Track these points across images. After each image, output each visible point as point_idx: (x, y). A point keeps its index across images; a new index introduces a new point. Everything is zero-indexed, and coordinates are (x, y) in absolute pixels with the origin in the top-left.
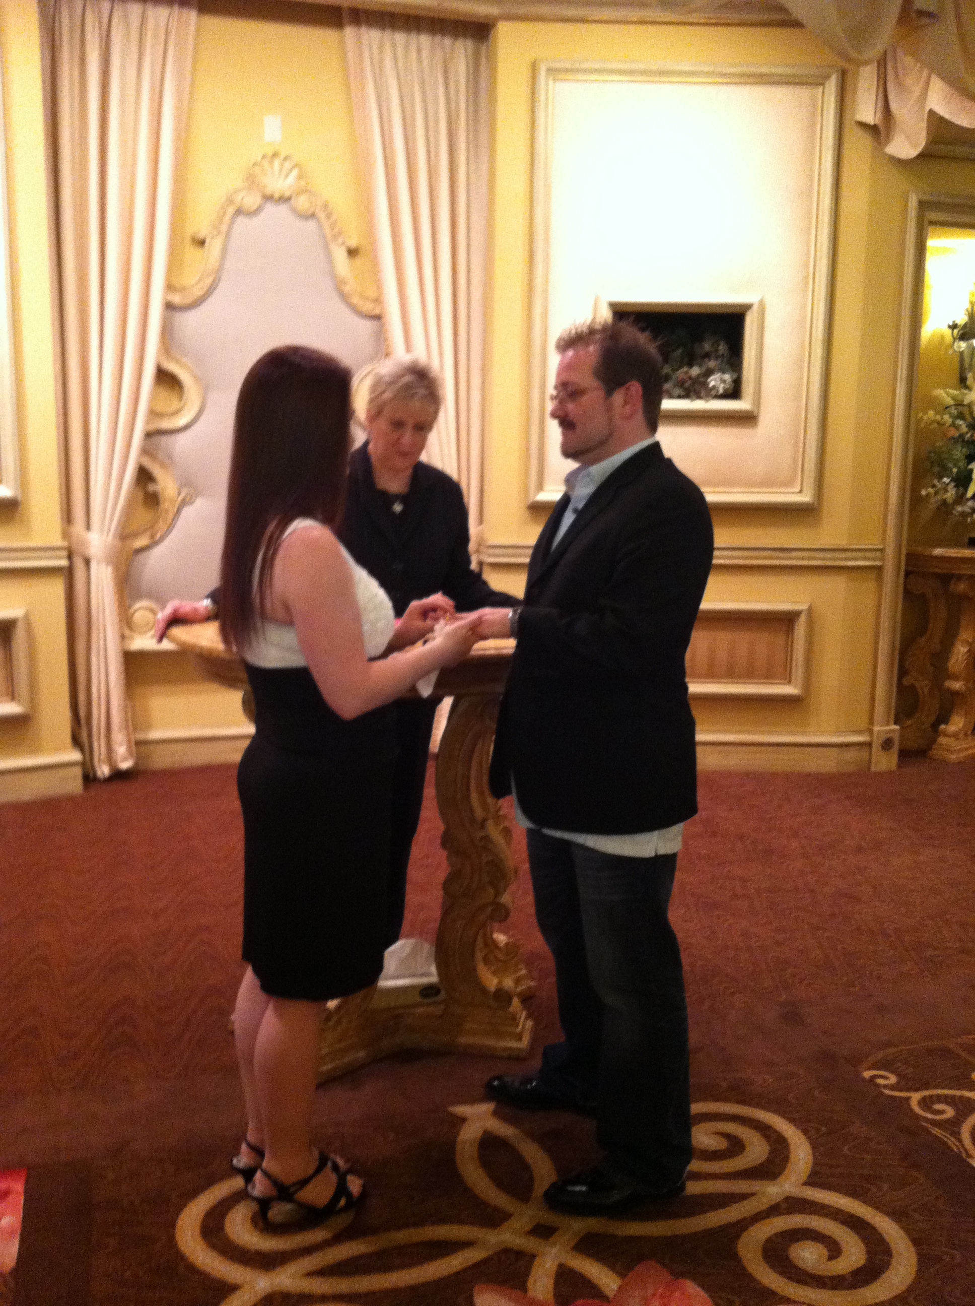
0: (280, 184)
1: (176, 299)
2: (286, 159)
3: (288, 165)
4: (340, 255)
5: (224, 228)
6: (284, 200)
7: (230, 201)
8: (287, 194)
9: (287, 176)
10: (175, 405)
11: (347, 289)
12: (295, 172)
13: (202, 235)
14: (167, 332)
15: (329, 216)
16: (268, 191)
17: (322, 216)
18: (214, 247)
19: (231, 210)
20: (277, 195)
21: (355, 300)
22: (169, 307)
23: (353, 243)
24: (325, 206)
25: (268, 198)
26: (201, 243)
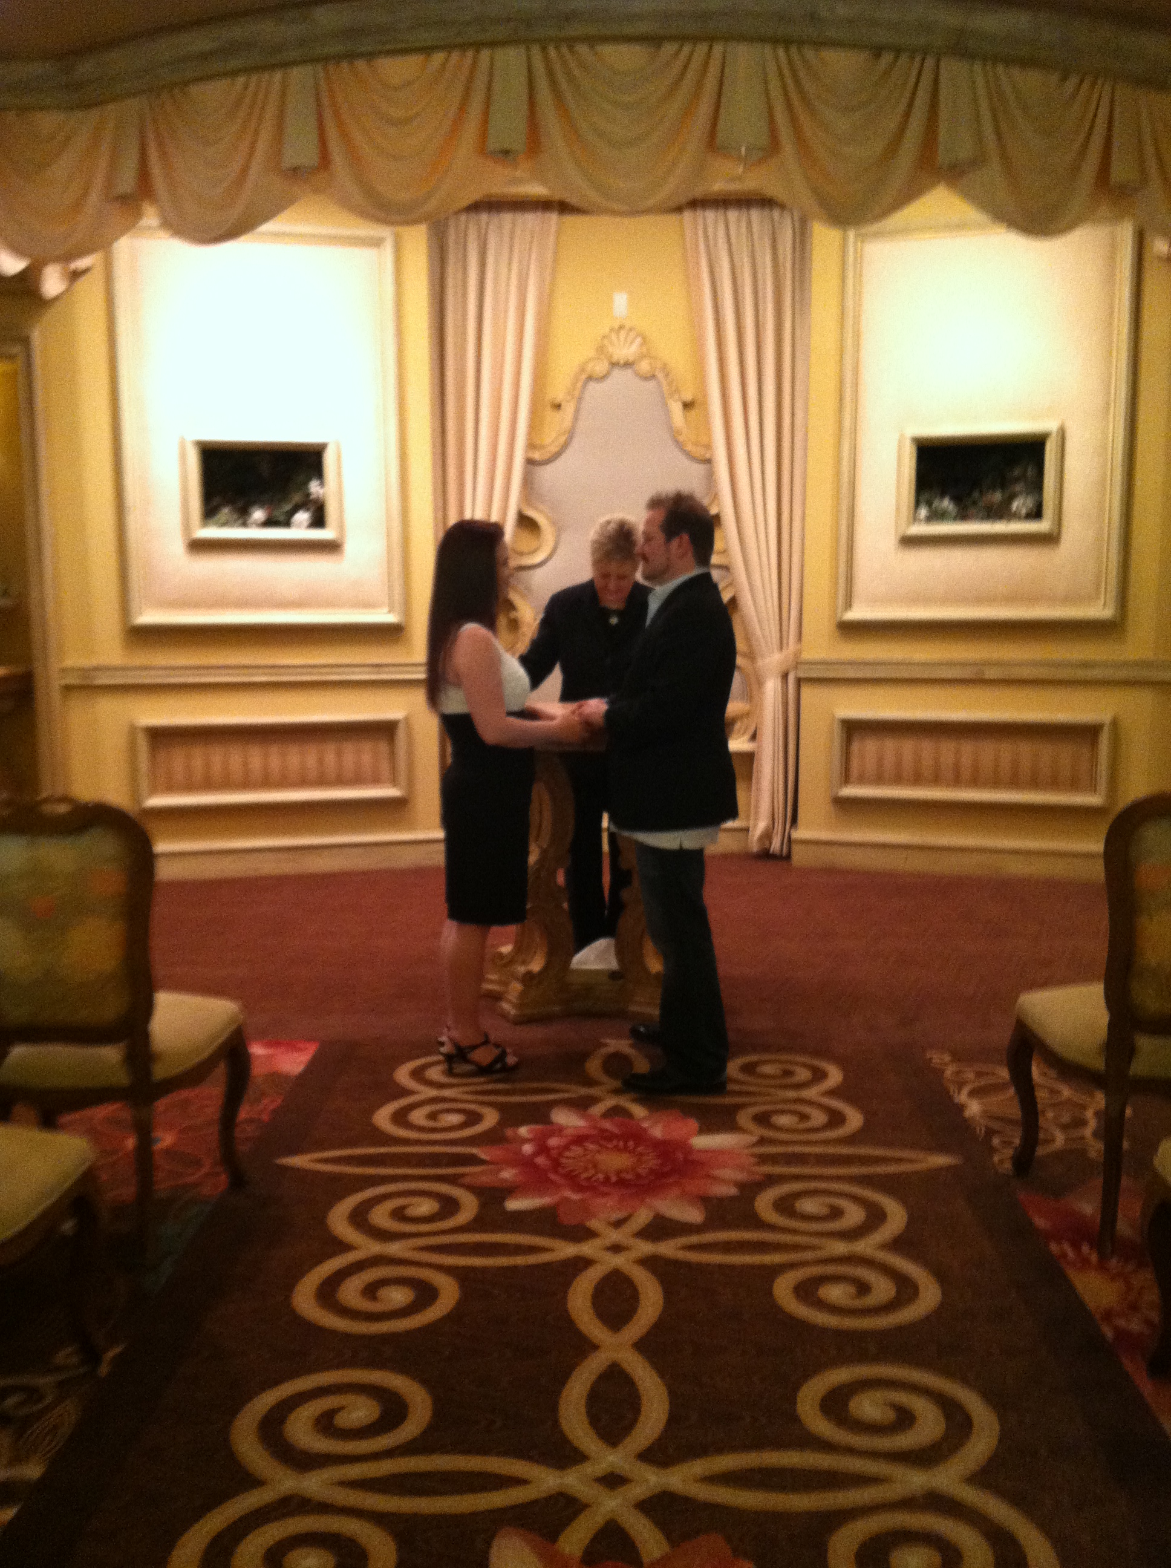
0: (625, 351)
1: (537, 456)
2: (631, 330)
3: (632, 334)
4: (676, 408)
5: (577, 393)
6: (628, 365)
7: (582, 370)
8: (631, 359)
9: (631, 343)
10: (534, 544)
11: (681, 438)
12: (639, 340)
13: (558, 401)
14: (528, 482)
15: (667, 375)
16: (615, 359)
17: (660, 375)
18: (569, 409)
19: (584, 377)
20: (622, 362)
21: (689, 447)
22: (530, 462)
23: (688, 397)
24: (664, 367)
25: (614, 365)
26: (558, 406)
